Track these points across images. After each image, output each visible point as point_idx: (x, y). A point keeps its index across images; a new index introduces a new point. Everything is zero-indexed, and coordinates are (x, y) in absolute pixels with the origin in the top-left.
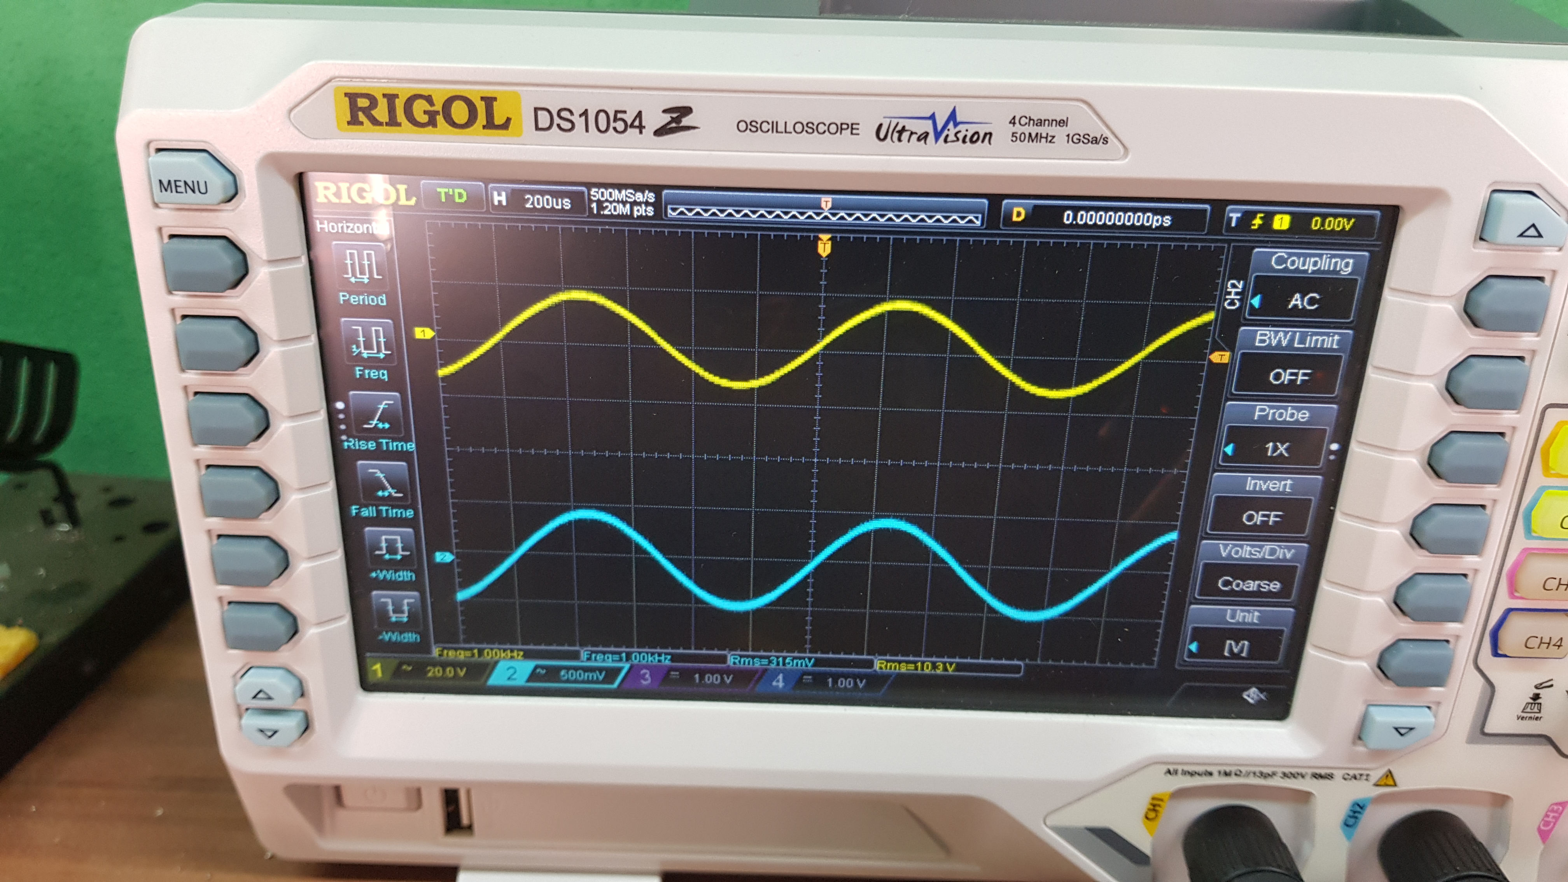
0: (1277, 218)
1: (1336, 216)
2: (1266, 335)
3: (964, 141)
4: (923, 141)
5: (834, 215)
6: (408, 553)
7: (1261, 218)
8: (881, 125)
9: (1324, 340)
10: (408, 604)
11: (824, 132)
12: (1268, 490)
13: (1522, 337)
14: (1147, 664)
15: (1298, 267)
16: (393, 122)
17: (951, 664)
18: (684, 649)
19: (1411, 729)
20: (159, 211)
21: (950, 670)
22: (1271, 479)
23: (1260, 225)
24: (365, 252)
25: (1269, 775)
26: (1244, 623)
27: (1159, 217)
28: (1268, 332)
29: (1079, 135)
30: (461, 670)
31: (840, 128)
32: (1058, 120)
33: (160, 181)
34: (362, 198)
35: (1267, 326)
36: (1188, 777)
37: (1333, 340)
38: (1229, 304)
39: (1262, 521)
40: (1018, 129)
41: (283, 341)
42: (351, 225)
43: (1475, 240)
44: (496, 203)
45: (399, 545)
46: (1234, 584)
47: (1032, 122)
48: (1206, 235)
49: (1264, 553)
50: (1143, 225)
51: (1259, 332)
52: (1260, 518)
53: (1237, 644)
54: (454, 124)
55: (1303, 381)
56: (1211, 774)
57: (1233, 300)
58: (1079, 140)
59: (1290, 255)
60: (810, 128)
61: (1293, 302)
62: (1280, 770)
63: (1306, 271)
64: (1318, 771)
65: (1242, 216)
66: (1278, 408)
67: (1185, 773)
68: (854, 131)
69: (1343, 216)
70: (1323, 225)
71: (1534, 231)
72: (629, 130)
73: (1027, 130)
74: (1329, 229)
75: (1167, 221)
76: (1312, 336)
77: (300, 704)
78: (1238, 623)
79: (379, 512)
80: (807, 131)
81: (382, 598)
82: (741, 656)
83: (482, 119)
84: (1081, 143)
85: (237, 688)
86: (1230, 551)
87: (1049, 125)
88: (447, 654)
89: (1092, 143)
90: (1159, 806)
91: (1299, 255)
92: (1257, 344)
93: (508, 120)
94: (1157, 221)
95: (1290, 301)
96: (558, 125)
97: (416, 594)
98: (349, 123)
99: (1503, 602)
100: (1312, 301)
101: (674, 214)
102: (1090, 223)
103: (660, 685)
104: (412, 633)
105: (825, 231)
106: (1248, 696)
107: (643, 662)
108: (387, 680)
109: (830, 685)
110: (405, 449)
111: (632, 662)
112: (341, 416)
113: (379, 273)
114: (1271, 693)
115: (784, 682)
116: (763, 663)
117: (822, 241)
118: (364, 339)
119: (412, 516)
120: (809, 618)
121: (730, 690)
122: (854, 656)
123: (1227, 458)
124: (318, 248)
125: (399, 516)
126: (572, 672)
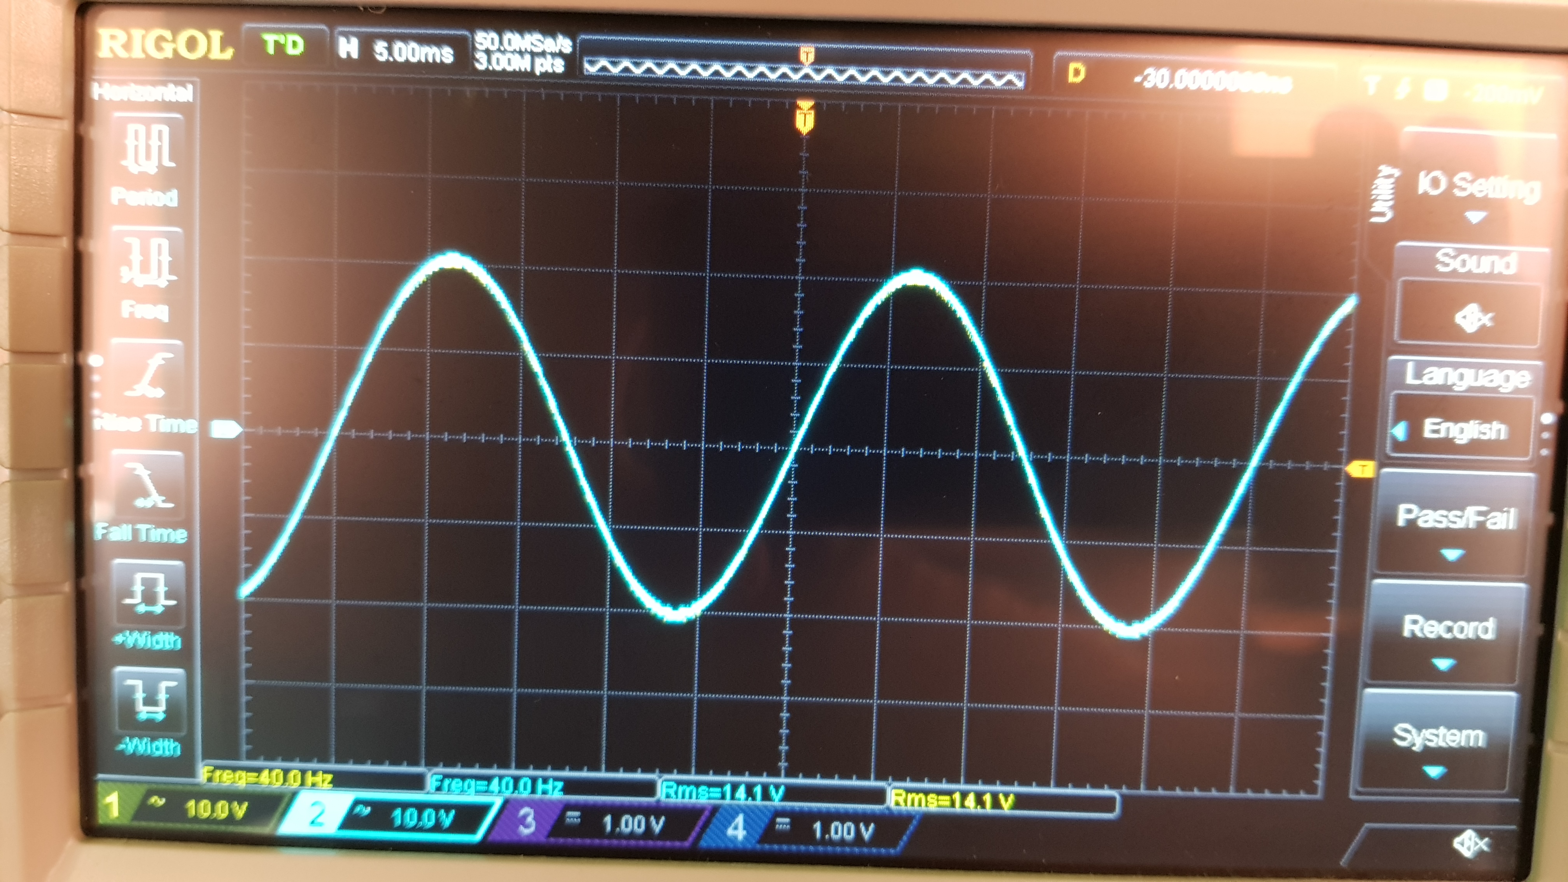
5: (818, 72)
10: (168, 690)
14: (1306, 792)
17: (1006, 795)
18: (589, 769)
21: (1005, 805)
24: (156, 128)
30: (240, 805)
42: (141, 89)
45: (162, 589)
79: (135, 532)
81: (129, 677)
82: (679, 783)
88: (220, 777)
101: (593, 70)
102: (1179, 86)
103: (549, 836)
104: (169, 741)
105: (806, 96)
106: (1462, 844)
107: (524, 793)
108: (126, 821)
109: (818, 834)
110: (182, 431)
111: (508, 794)
112: (96, 378)
113: (171, 159)
114: (1497, 839)
115: (745, 828)
116: (712, 795)
117: (802, 109)
118: (142, 258)
119: (183, 541)
120: (785, 715)
121: (660, 843)
122: (854, 783)
123: (1398, 446)
124: (91, 123)
125: (165, 540)
126: (412, 812)
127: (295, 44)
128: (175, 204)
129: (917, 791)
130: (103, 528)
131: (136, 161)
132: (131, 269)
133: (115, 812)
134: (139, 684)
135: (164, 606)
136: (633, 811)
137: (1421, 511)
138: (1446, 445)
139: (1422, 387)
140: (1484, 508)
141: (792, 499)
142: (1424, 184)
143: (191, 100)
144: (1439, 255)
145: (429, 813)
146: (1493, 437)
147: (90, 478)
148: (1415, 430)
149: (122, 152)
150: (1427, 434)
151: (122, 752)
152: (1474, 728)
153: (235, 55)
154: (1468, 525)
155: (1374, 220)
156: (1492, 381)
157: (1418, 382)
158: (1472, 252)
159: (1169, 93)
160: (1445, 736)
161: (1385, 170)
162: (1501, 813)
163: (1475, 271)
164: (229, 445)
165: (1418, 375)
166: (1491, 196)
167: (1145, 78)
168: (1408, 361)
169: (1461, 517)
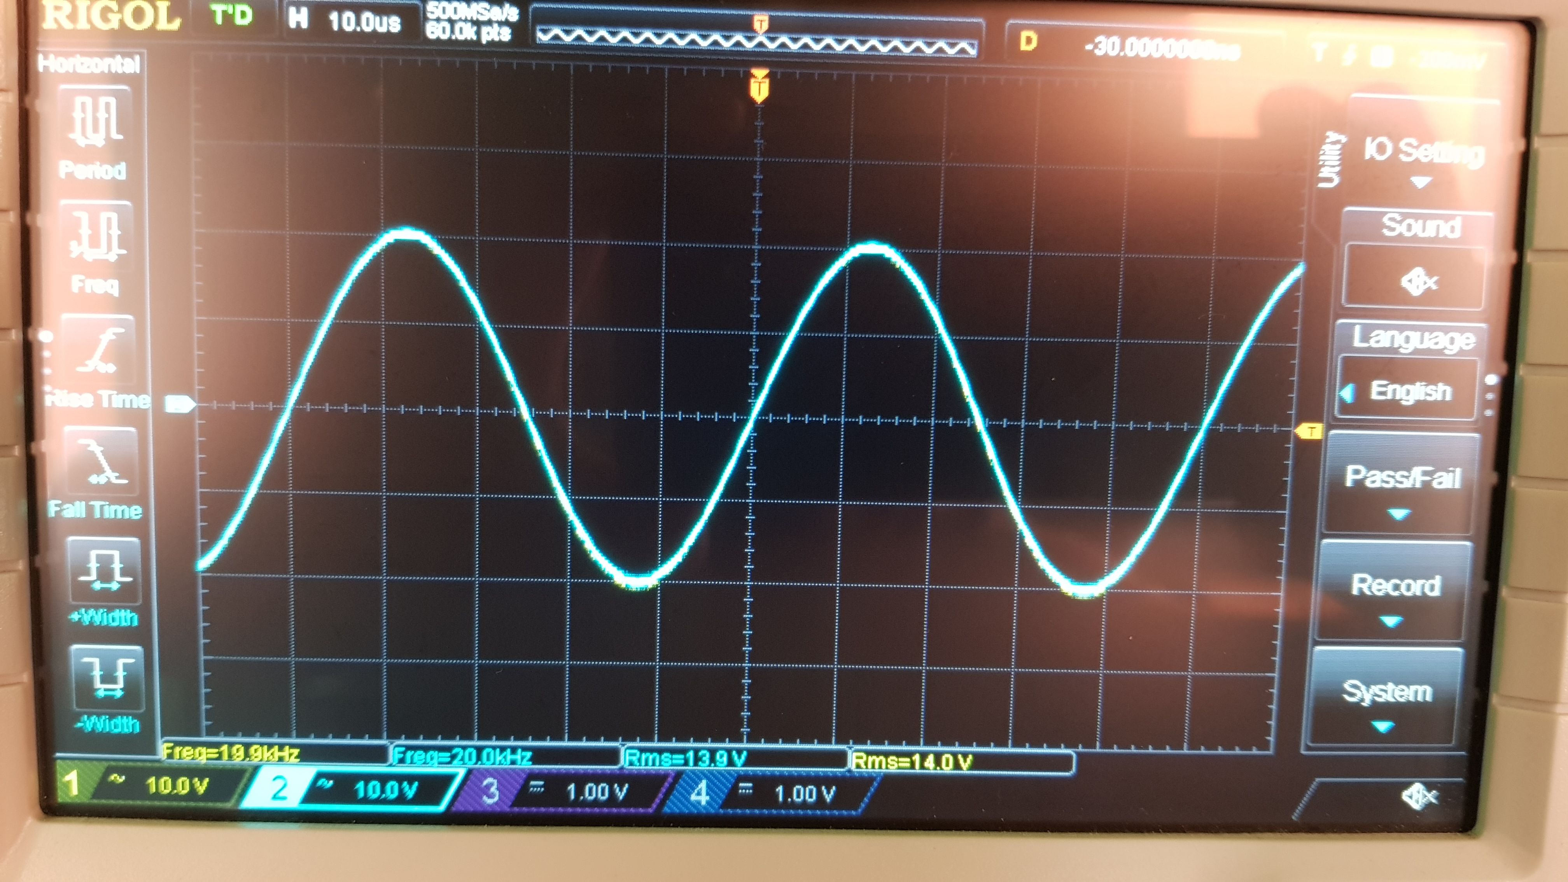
5: (772, 40)
6: (129, 579)
10: (125, 667)
14: (1258, 748)
17: (965, 755)
18: (552, 739)
21: (965, 765)
24: (103, 100)
42: (87, 60)
44: (293, 25)
45: (117, 566)
79: (90, 509)
81: (86, 655)
82: (642, 750)
88: (180, 752)
97: (138, 648)
101: (545, 38)
102: (1130, 54)
103: (512, 806)
104: (127, 718)
105: (760, 64)
106: (1411, 797)
107: (487, 765)
108: (86, 800)
109: (781, 799)
110: (135, 406)
111: (471, 765)
112: (46, 354)
113: (119, 132)
114: (1444, 792)
115: (708, 794)
116: (675, 762)
117: (756, 77)
118: (90, 232)
119: (138, 517)
120: (746, 681)
121: (623, 810)
122: (816, 746)
123: (1345, 408)
124: (36, 95)
125: (119, 516)
126: (375, 783)
127: (243, 14)
128: (123, 177)
129: (877, 753)
130: (56, 505)
131: (84, 133)
132: (80, 244)
133: (74, 791)
134: (96, 661)
135: (119, 582)
136: (597, 778)
137: (1368, 472)
138: (1393, 406)
139: (1370, 349)
140: (1430, 468)
141: (751, 468)
142: (1370, 150)
143: (138, 71)
144: (1385, 220)
145: (392, 784)
146: (1440, 398)
147: (43, 455)
148: (1362, 392)
149: (69, 125)
150: (1374, 396)
151: (81, 728)
152: (1421, 684)
153: (182, 26)
154: (1414, 485)
155: (1322, 185)
156: (1437, 343)
157: (1365, 345)
158: (1417, 217)
159: (1121, 61)
160: (1394, 690)
161: (1332, 136)
162: (1447, 766)
163: (1421, 235)
164: (184, 420)
165: (1365, 338)
166: (1436, 161)
167: (1096, 46)
168: (1355, 324)
169: (1407, 477)
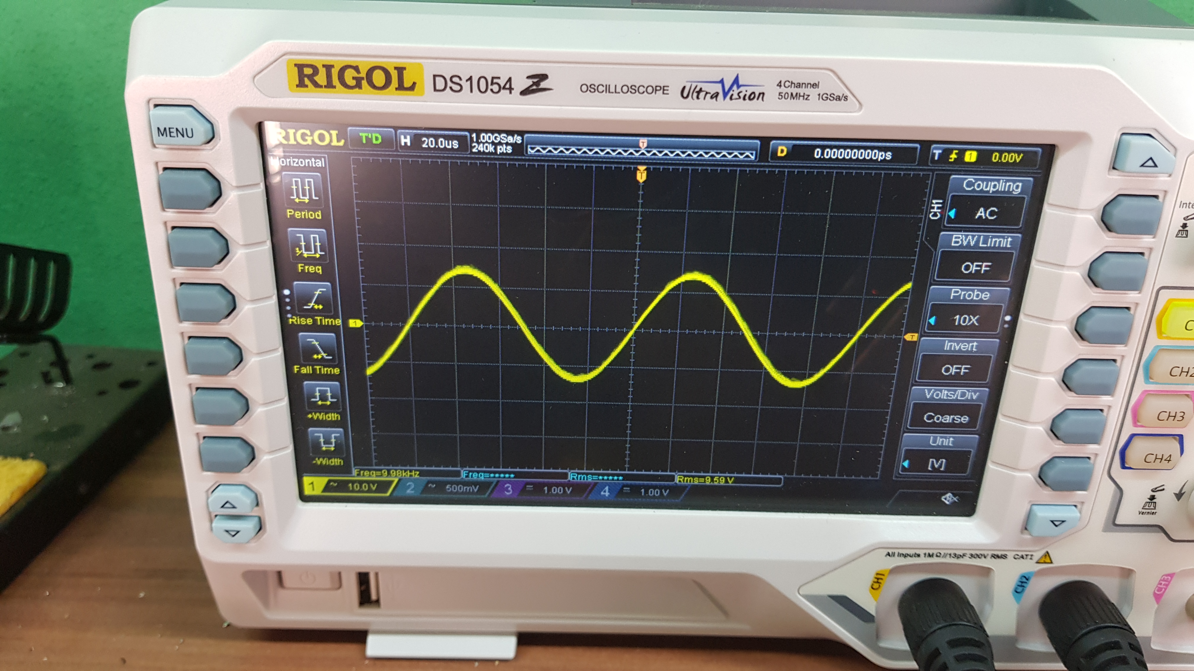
0: (968, 153)
1: (1009, 152)
2: (959, 238)
3: (744, 99)
4: (715, 99)
5: (649, 152)
6: (335, 400)
7: (956, 154)
8: (684, 88)
9: (1000, 242)
10: (335, 437)
11: (644, 92)
12: (960, 350)
13: (1144, 238)
14: (872, 477)
15: (982, 189)
16: (330, 85)
17: (731, 478)
18: (537, 468)
19: (1063, 521)
20: (156, 150)
21: (730, 482)
22: (963, 342)
23: (955, 159)
24: (307, 180)
25: (961, 556)
26: (942, 446)
27: (883, 153)
28: (960, 236)
29: (827, 94)
30: (374, 485)
31: (655, 90)
32: (812, 83)
33: (158, 128)
34: (305, 140)
35: (961, 231)
36: (902, 558)
37: (1007, 241)
38: (933, 216)
39: (956, 372)
40: (783, 90)
41: (247, 245)
42: (296, 160)
43: (1109, 169)
44: (403, 144)
45: (329, 394)
46: (935, 418)
47: (793, 85)
48: (918, 165)
49: (958, 395)
50: (871, 159)
51: (954, 236)
52: (954, 370)
53: (937, 462)
54: (374, 87)
55: (985, 271)
56: (919, 556)
57: (935, 213)
58: (827, 98)
59: (977, 180)
60: (633, 89)
61: (979, 214)
62: (968, 552)
63: (988, 192)
64: (996, 553)
65: (943, 152)
66: (967, 290)
67: (900, 555)
68: (665, 92)
69: (1014, 152)
70: (1000, 158)
71: (1151, 163)
72: (502, 91)
73: (789, 90)
74: (1005, 161)
75: (889, 156)
76: (992, 238)
77: (256, 512)
78: (938, 446)
79: (314, 370)
80: (631, 92)
81: (316, 433)
82: (578, 474)
83: (395, 83)
84: (828, 100)
85: (210, 500)
86: (933, 394)
87: (806, 87)
88: (363, 473)
89: (836, 99)
90: (882, 579)
91: (983, 180)
92: (953, 244)
93: (414, 83)
94: (882, 156)
95: (976, 214)
96: (451, 88)
97: (341, 430)
98: (297, 86)
99: (1129, 429)
100: (992, 213)
101: (533, 152)
102: (834, 157)
103: (518, 496)
104: (337, 459)
105: (642, 164)
106: (945, 499)
108: (317, 495)
109: (643, 494)
110: (334, 324)
112: (287, 300)
113: (316, 196)
114: (962, 497)
115: (609, 492)
116: (593, 478)
117: (640, 171)
118: (306, 244)
119: (338, 373)
120: (628, 445)
121: (570, 498)
122: (660, 473)
123: (931, 327)
124: (272, 178)
125: (329, 373)
126: (455, 486)
127: (377, 139)
128: (320, 218)
129: (689, 476)
130: (297, 368)
131: (298, 196)
132: (300, 249)
134: (321, 435)
135: (331, 402)
136: (557, 485)
143: (324, 166)
151: (315, 463)
153: (345, 143)
162: (963, 486)
164: (358, 331)
168: (939, 288)
